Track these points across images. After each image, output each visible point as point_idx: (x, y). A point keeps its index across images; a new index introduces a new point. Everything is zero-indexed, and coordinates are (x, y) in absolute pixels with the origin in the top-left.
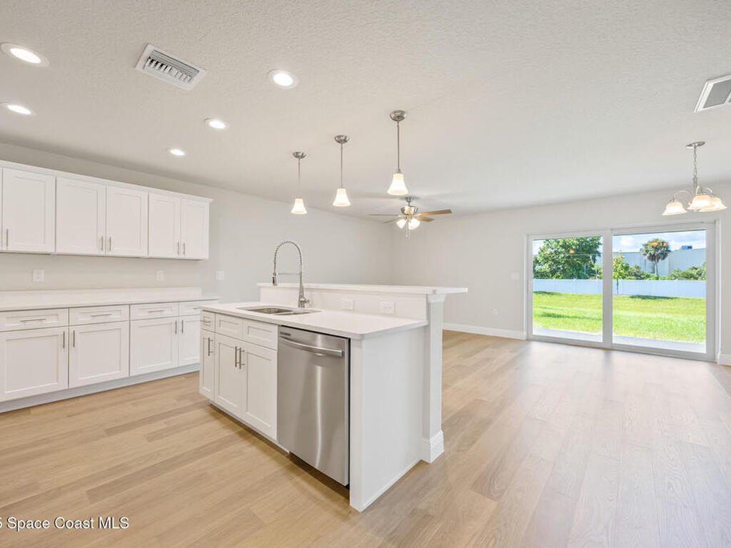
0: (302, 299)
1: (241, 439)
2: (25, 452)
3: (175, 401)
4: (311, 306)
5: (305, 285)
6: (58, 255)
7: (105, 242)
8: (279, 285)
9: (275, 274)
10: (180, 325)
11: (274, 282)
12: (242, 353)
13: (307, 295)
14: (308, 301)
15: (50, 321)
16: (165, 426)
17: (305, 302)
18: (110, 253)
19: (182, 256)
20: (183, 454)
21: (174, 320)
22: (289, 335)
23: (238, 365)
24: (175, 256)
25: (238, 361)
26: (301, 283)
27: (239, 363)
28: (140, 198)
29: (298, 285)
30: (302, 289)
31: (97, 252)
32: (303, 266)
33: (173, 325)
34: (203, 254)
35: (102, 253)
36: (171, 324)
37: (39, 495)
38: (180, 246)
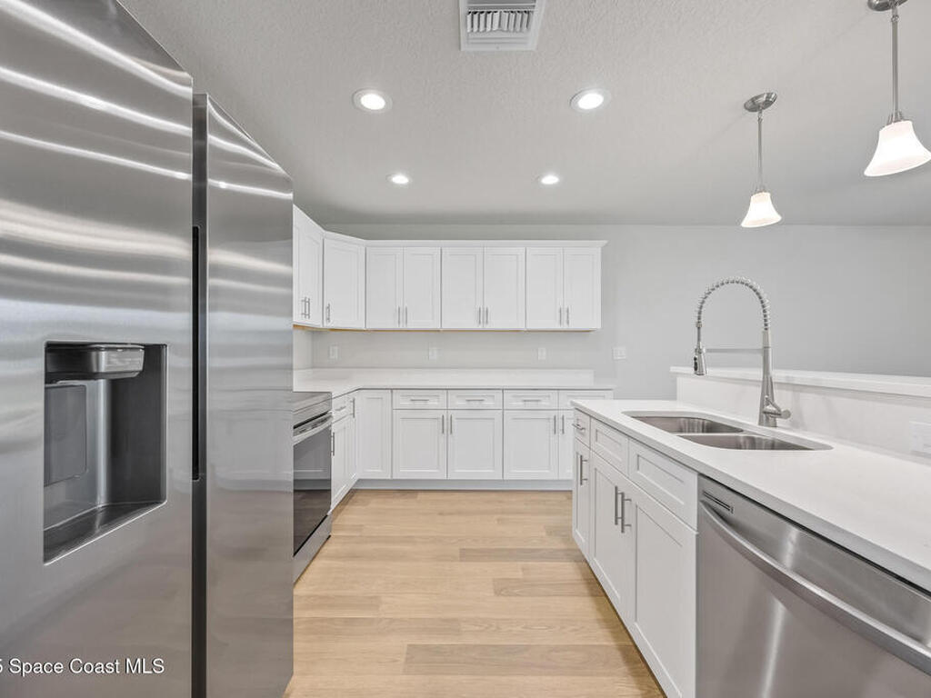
0: (770, 408)
1: (624, 668)
2: (392, 547)
3: (544, 534)
4: (795, 425)
5: (778, 375)
6: (444, 331)
7: (483, 314)
8: (710, 371)
9: (699, 351)
10: (559, 422)
11: (696, 369)
12: (626, 502)
13: (782, 400)
14: (788, 415)
15: (433, 403)
16: (520, 575)
17: (778, 414)
18: (487, 327)
19: (565, 327)
20: (527, 648)
21: (553, 414)
22: (727, 507)
23: (620, 521)
24: (557, 327)
25: (620, 515)
26: (766, 371)
27: (620, 519)
28: (517, 255)
29: (758, 374)
30: (768, 386)
31: (475, 326)
32: (769, 331)
33: (552, 421)
34: (594, 322)
35: (480, 327)
36: (549, 419)
37: (372, 620)
38: (564, 313)
